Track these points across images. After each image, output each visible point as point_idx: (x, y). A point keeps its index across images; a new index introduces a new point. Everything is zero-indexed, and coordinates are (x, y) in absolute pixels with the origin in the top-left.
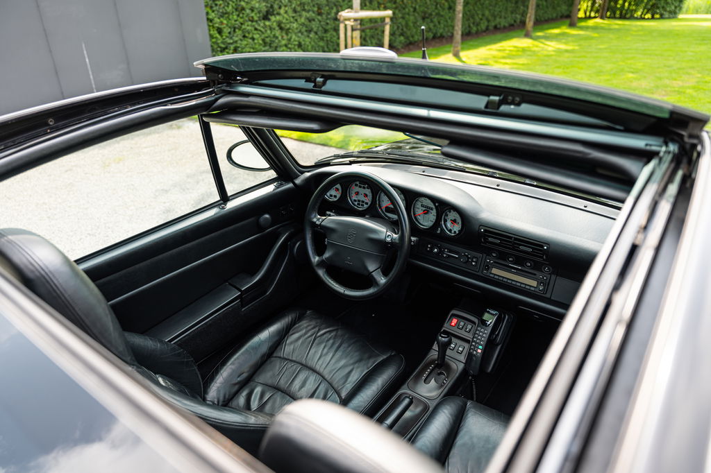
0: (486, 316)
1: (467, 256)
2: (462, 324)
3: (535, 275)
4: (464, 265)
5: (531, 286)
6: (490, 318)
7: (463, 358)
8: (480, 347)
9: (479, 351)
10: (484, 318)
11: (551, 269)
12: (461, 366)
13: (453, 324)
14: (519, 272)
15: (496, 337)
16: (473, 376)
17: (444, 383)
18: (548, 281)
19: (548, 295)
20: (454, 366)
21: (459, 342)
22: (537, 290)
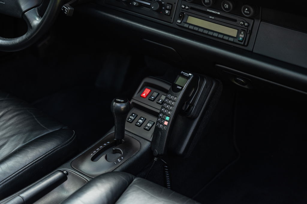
0: (180, 81)
1: (160, 3)
2: (155, 94)
3: (235, 21)
4: (156, 15)
5: (229, 36)
6: (183, 83)
7: (149, 135)
8: (168, 118)
9: (166, 123)
10: (177, 83)
11: (252, 10)
12: (146, 145)
13: (144, 95)
14: (218, 20)
15: (190, 107)
16: (158, 156)
17: (117, 162)
18: (250, 29)
19: (250, 48)
20: (136, 144)
21: (149, 117)
22: (236, 41)
